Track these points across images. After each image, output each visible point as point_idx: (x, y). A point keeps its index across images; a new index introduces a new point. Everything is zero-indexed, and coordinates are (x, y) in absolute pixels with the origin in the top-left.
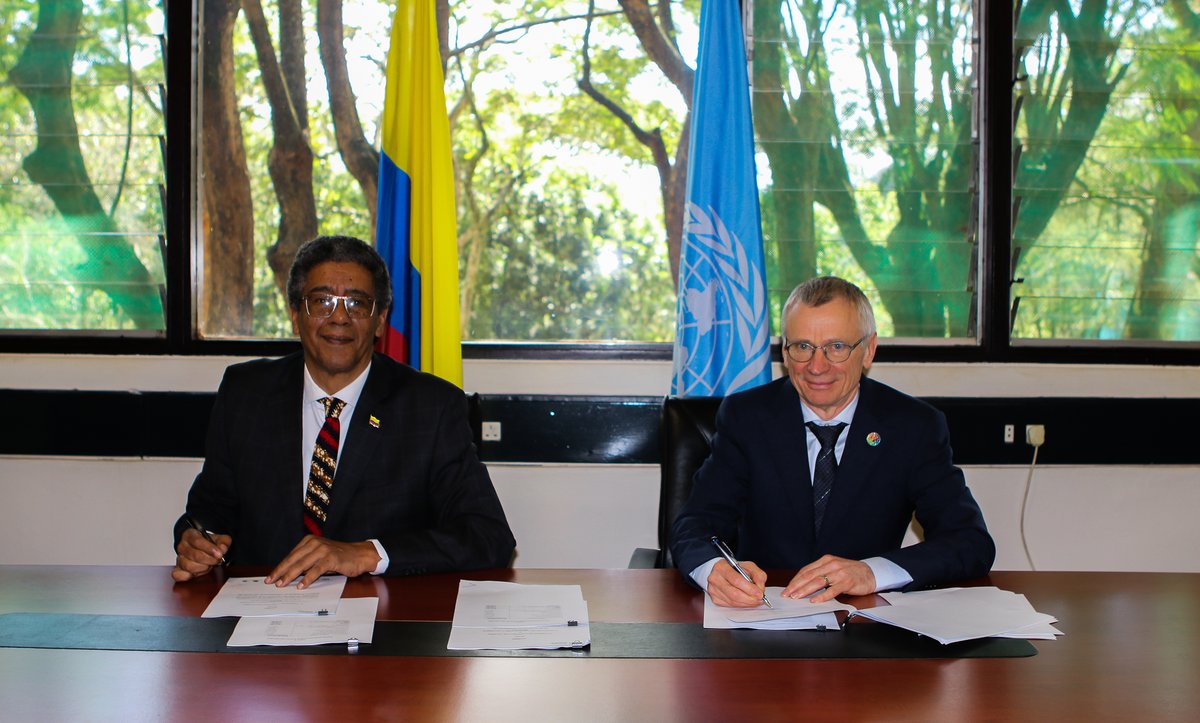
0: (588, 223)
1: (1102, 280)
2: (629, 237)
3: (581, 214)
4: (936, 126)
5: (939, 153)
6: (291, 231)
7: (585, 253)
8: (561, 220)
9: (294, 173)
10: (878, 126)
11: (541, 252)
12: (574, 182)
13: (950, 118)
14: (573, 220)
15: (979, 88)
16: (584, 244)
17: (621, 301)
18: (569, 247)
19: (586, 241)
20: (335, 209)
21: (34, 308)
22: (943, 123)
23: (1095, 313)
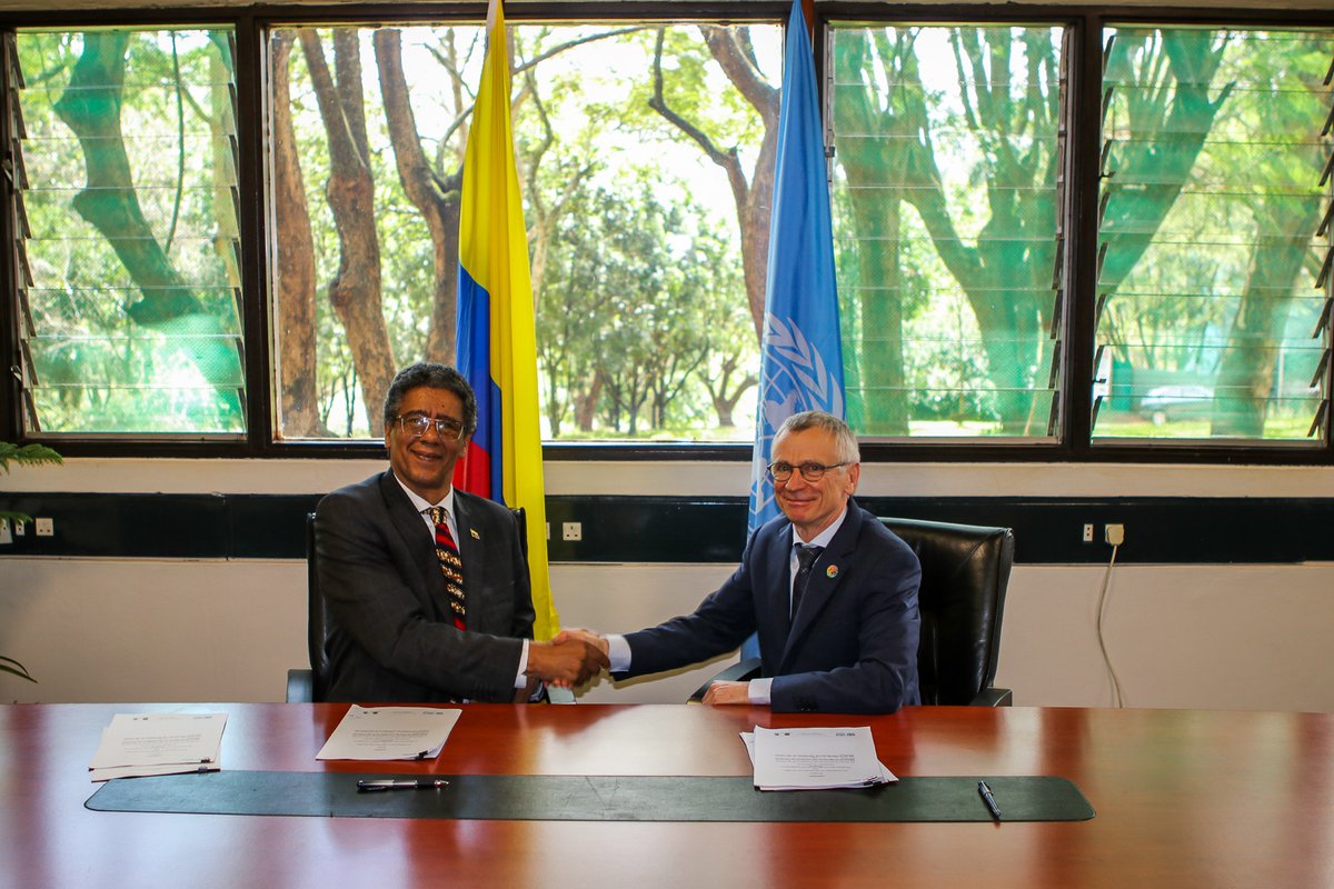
0: (659, 220)
1: (1209, 274)
2: (703, 233)
3: (652, 208)
4: (1031, 115)
5: (1035, 147)
6: (352, 265)
7: (657, 250)
8: (631, 215)
9: (354, 202)
10: (969, 116)
11: (610, 250)
12: (644, 174)
13: (1047, 104)
14: (644, 215)
15: (1064, 182)
16: (655, 241)
17: (695, 301)
18: (639, 245)
19: (658, 237)
20: (392, 207)
21: (77, 315)
22: (1040, 113)
23: (1200, 310)
